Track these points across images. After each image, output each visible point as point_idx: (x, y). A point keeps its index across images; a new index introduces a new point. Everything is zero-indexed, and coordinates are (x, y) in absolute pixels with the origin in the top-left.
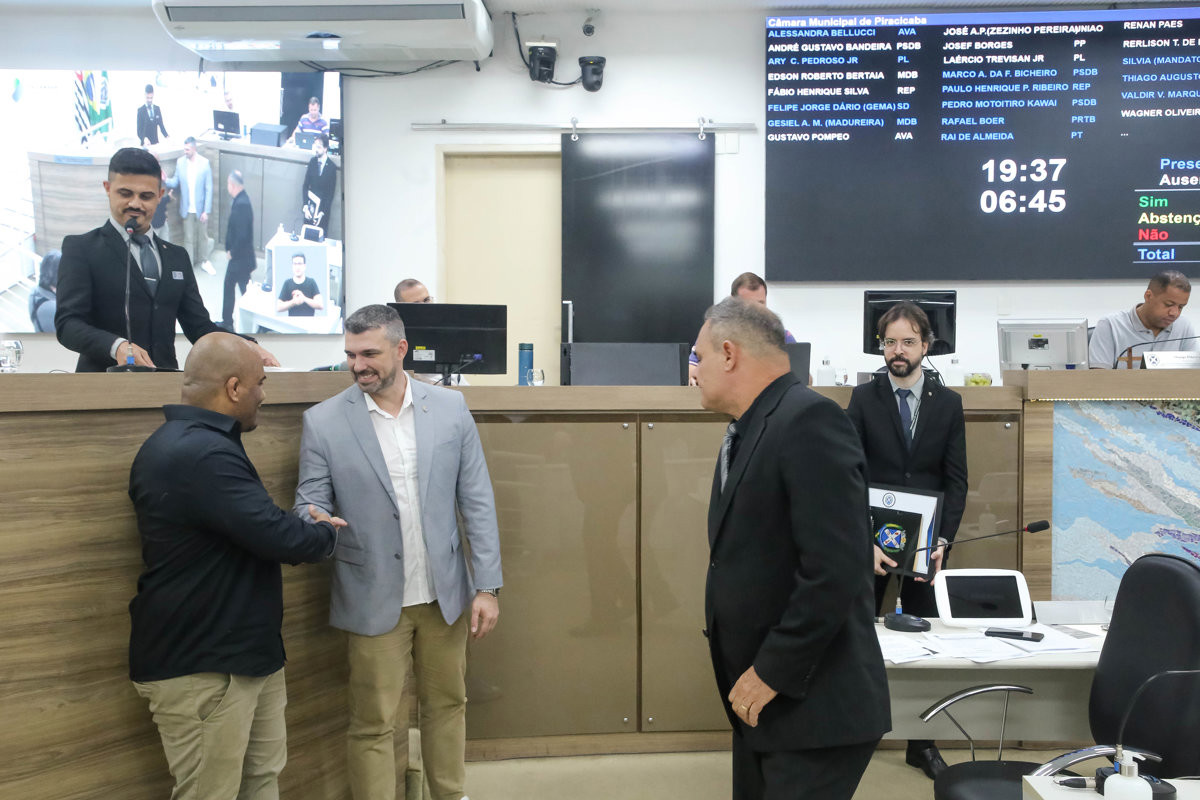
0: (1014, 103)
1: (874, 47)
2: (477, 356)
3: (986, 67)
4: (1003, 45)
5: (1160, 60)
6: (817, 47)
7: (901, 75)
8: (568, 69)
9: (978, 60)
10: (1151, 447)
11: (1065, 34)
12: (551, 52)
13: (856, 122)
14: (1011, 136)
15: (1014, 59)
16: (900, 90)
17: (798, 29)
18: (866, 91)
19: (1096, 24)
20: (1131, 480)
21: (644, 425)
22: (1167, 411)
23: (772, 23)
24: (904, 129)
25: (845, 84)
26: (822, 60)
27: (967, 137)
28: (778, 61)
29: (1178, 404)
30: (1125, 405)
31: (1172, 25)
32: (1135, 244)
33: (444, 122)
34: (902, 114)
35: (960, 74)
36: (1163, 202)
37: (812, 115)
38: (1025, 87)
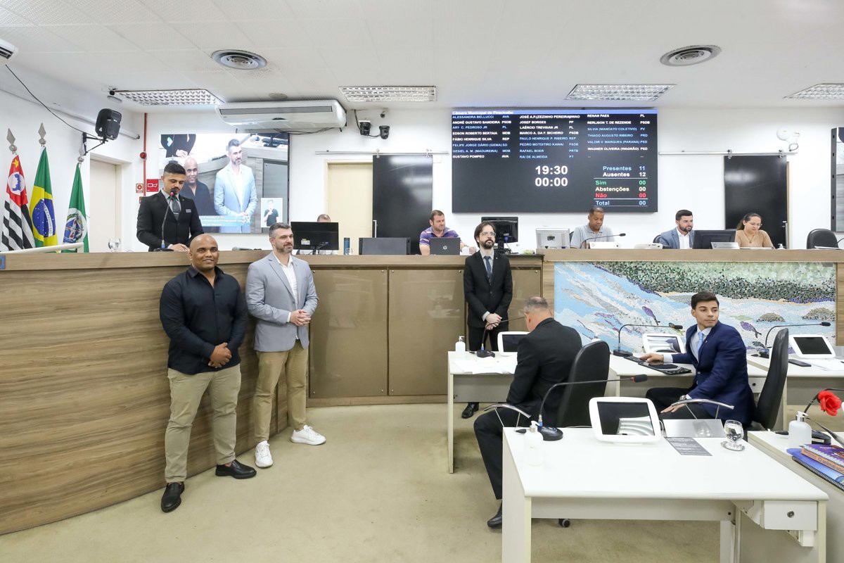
0: (547, 144)
1: (493, 122)
2: (327, 243)
3: (536, 130)
4: (542, 122)
5: (602, 129)
6: (471, 122)
7: (504, 133)
8: (375, 131)
9: (533, 128)
10: (592, 280)
11: (565, 119)
12: (369, 124)
13: (487, 151)
14: (546, 157)
15: (546, 127)
16: (503, 139)
17: (464, 116)
18: (490, 139)
19: (577, 115)
20: (585, 293)
21: (390, 271)
22: (599, 266)
23: (454, 113)
24: (505, 154)
25: (482, 136)
26: (473, 127)
27: (529, 157)
28: (456, 127)
29: (603, 263)
30: (582, 263)
31: (605, 116)
32: (595, 199)
33: (328, 151)
34: (505, 148)
35: (526, 133)
36: (605, 183)
37: (470, 148)
38: (551, 138)
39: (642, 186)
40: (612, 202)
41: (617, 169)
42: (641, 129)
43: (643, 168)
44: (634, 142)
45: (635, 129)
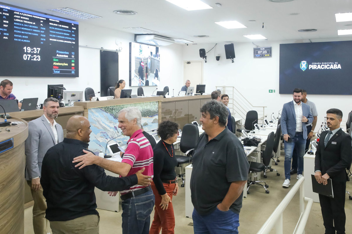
0: (29, 33)
3: (24, 23)
4: (27, 19)
5: (56, 29)
7: (4, 21)
9: (22, 21)
10: (99, 116)
11: (39, 19)
14: (29, 41)
15: (29, 22)
16: (4, 25)
19: (45, 18)
20: (97, 123)
24: (6, 36)
27: (20, 40)
29: (103, 107)
30: (96, 108)
31: (57, 21)
32: (53, 69)
34: (5, 32)
35: (18, 24)
36: (57, 60)
38: (32, 30)
39: (73, 63)
40: (61, 71)
41: (63, 53)
42: (73, 32)
43: (73, 53)
44: (70, 38)
45: (70, 31)
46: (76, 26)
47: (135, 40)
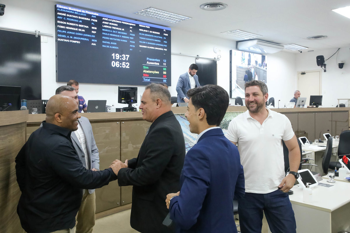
0: (118, 40)
1: (85, 19)
3: (112, 29)
4: (115, 25)
5: (146, 35)
6: (71, 16)
7: (93, 28)
9: (110, 27)
11: (128, 25)
13: (82, 39)
14: (118, 48)
15: (117, 29)
16: (93, 32)
17: (65, 10)
18: (84, 31)
19: (134, 24)
22: (182, 116)
23: (58, 6)
24: (94, 42)
25: (78, 27)
26: (72, 20)
27: (108, 47)
28: (60, 17)
31: (148, 27)
32: (143, 77)
34: (93, 38)
35: (106, 30)
36: (148, 68)
37: (70, 35)
38: (121, 36)
39: (165, 71)
40: (151, 80)
41: (154, 60)
42: (164, 38)
43: (165, 61)
44: (161, 45)
45: (162, 38)
46: (169, 32)
47: (236, 48)
